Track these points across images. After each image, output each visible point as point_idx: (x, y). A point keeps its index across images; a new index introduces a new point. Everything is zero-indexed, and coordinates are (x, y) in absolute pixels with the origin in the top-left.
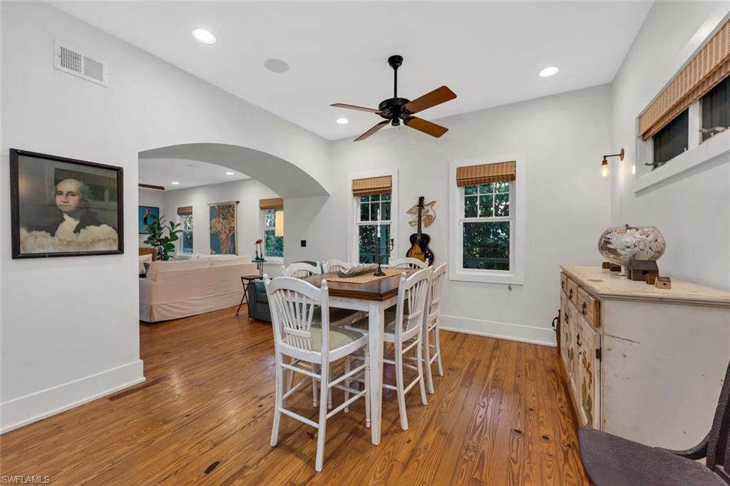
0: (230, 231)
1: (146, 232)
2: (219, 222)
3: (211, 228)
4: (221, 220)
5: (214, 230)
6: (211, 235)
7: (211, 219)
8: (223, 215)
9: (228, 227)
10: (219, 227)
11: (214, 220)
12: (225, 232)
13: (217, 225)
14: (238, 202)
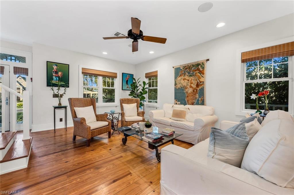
0: (198, 85)
1: (128, 89)
2: (184, 79)
3: (176, 84)
4: (187, 77)
5: (179, 86)
6: (175, 89)
7: (176, 78)
8: (189, 73)
9: (195, 83)
10: (184, 83)
11: (179, 78)
12: (191, 87)
13: (182, 81)
14: (208, 60)
